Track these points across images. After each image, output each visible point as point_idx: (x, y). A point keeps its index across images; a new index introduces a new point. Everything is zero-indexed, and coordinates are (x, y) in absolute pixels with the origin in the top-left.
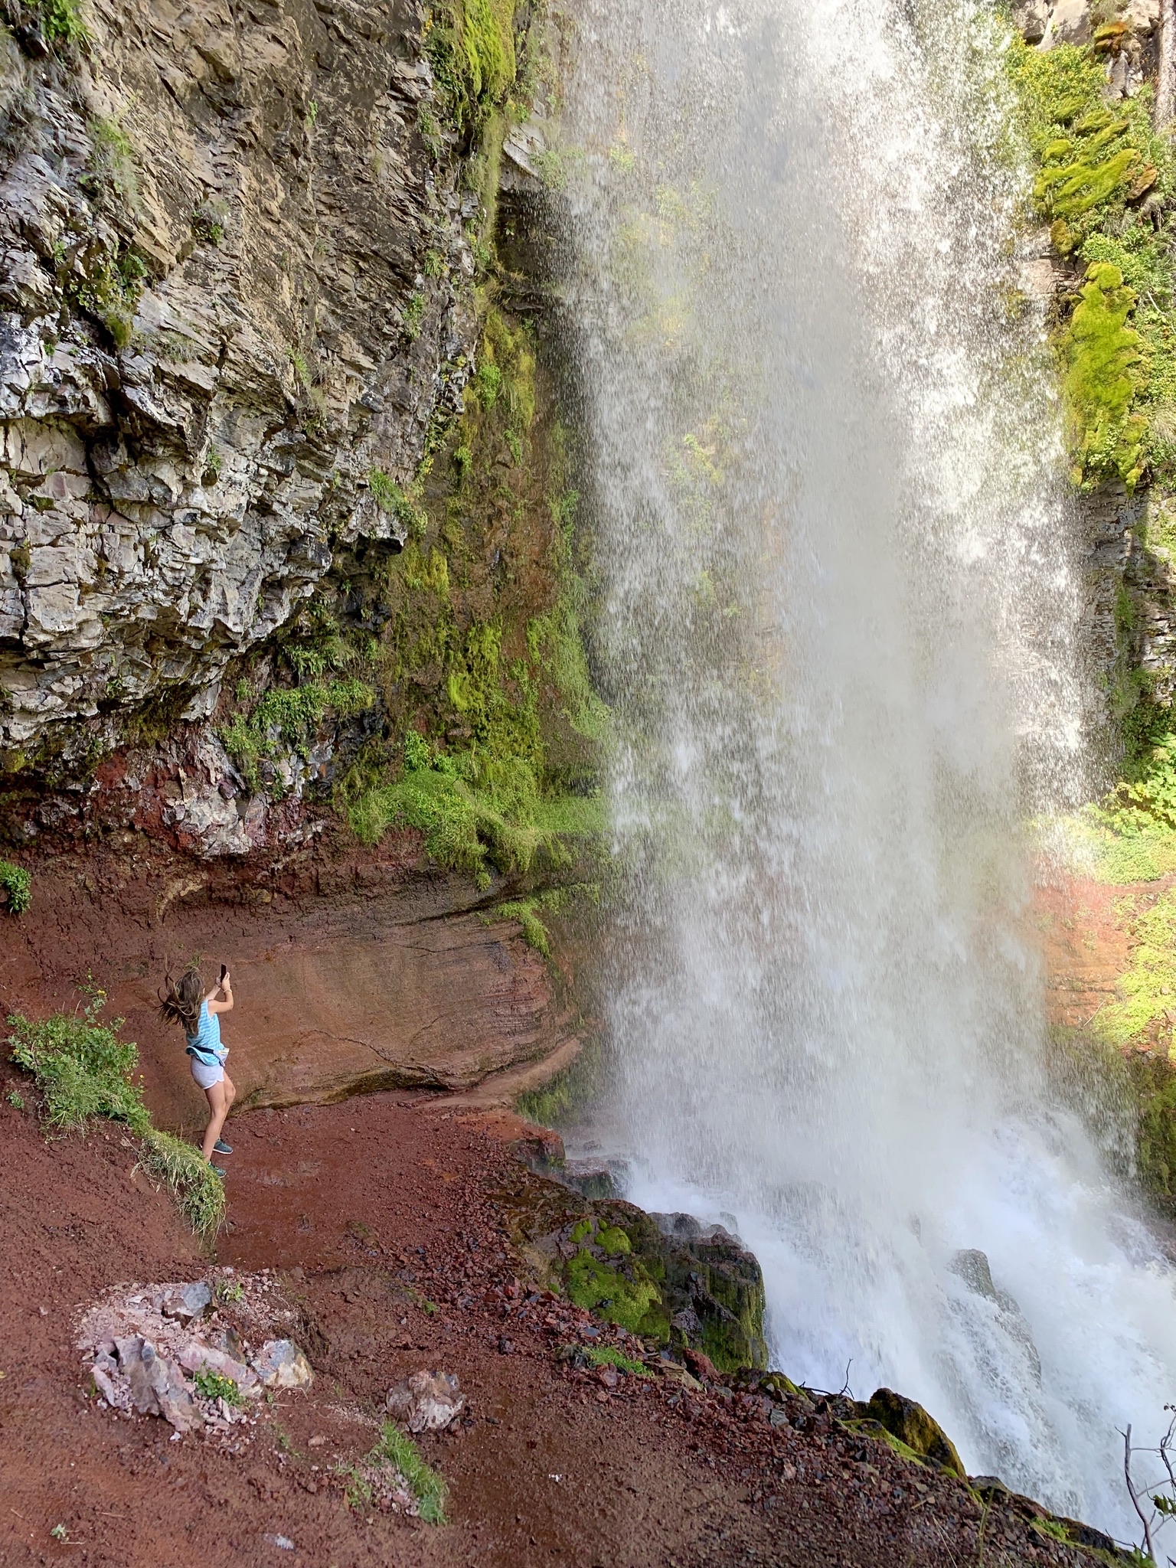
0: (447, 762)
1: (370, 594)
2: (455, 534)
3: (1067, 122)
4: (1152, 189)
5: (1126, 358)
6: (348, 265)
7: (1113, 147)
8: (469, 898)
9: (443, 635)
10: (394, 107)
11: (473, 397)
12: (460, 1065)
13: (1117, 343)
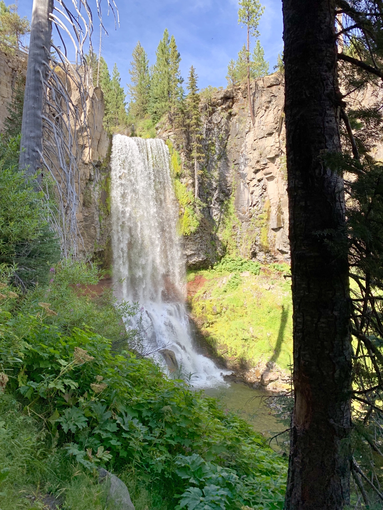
4: (191, 202)
7: (186, 198)
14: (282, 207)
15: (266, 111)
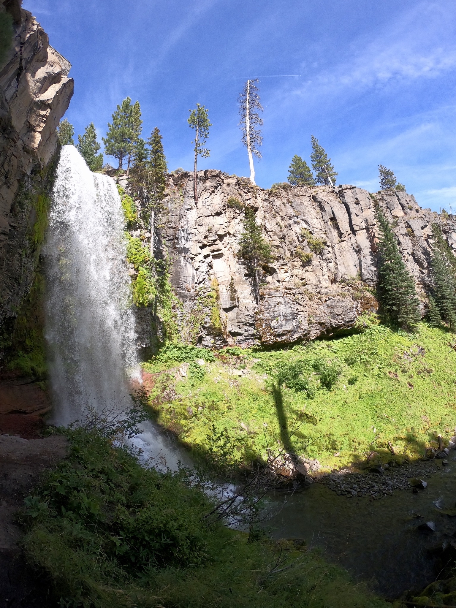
0: (26, 355)
1: (11, 325)
2: (28, 313)
3: (136, 249)
4: (149, 261)
5: (144, 286)
6: (8, 279)
7: (143, 254)
8: (30, 381)
9: (25, 332)
10: (18, 255)
11: (33, 288)
12: (29, 409)
13: (143, 284)
14: (234, 285)
15: (211, 194)
